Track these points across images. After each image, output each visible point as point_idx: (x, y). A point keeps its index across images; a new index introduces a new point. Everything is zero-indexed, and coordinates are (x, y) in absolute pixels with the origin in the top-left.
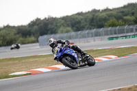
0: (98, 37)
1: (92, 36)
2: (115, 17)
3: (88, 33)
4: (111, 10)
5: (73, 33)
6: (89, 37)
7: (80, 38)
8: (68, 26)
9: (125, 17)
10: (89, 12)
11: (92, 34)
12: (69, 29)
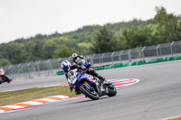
0: (44, 72)
1: (37, 70)
2: (67, 44)
3: (30, 66)
4: (61, 35)
5: (11, 67)
6: (32, 71)
7: (21, 72)
8: (5, 56)
9: (80, 45)
10: (32, 38)
11: (36, 67)
12: (6, 60)
